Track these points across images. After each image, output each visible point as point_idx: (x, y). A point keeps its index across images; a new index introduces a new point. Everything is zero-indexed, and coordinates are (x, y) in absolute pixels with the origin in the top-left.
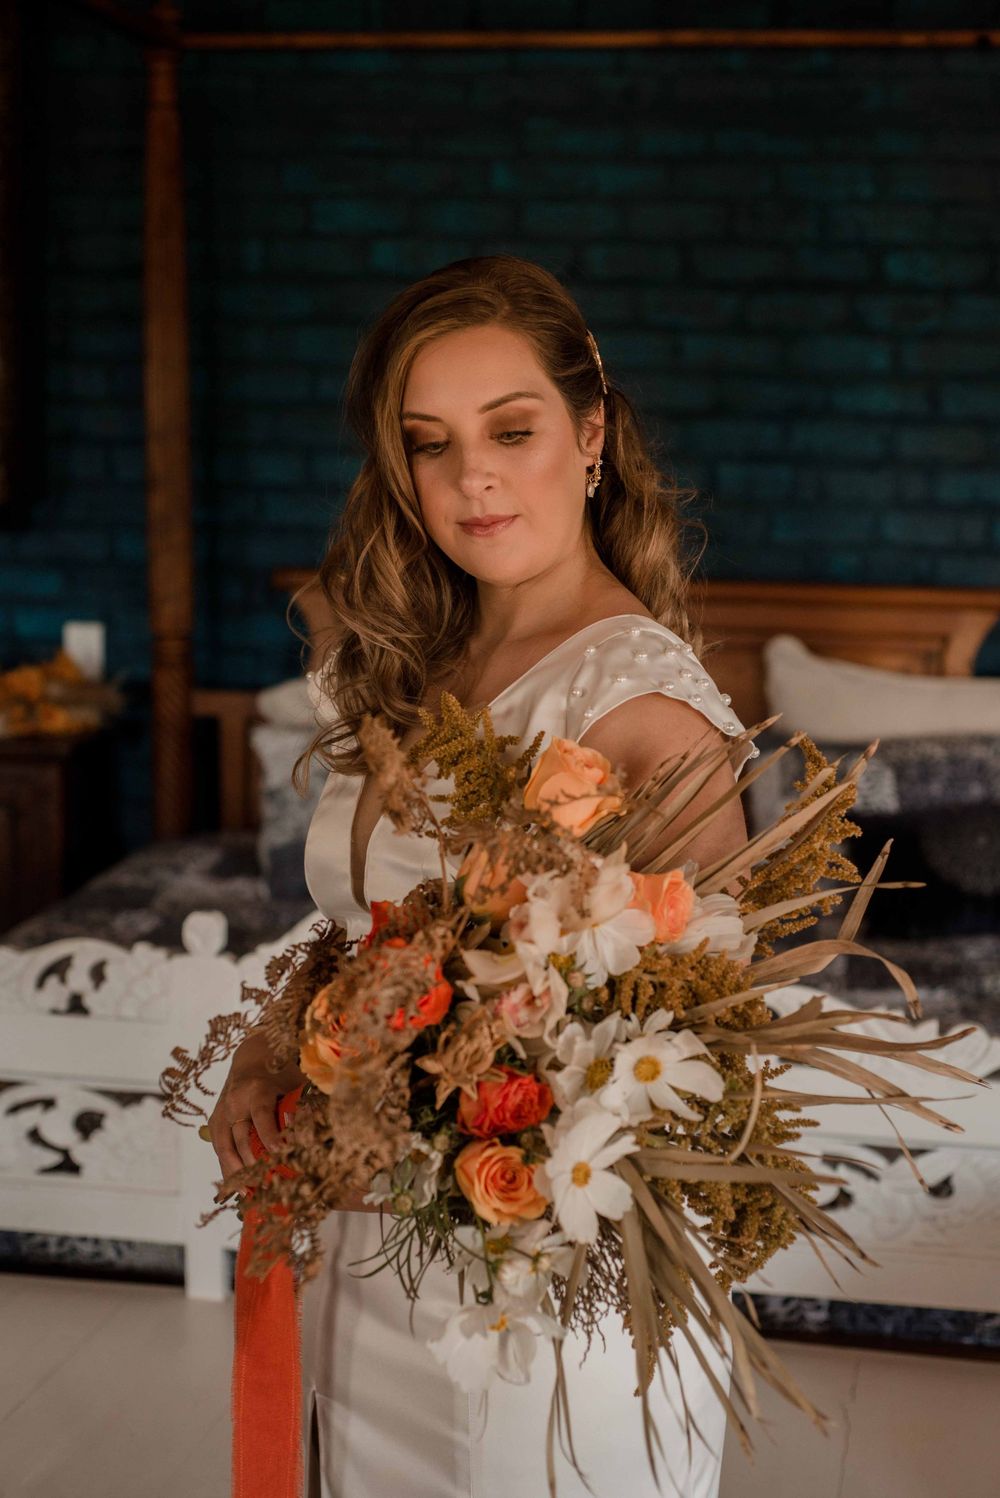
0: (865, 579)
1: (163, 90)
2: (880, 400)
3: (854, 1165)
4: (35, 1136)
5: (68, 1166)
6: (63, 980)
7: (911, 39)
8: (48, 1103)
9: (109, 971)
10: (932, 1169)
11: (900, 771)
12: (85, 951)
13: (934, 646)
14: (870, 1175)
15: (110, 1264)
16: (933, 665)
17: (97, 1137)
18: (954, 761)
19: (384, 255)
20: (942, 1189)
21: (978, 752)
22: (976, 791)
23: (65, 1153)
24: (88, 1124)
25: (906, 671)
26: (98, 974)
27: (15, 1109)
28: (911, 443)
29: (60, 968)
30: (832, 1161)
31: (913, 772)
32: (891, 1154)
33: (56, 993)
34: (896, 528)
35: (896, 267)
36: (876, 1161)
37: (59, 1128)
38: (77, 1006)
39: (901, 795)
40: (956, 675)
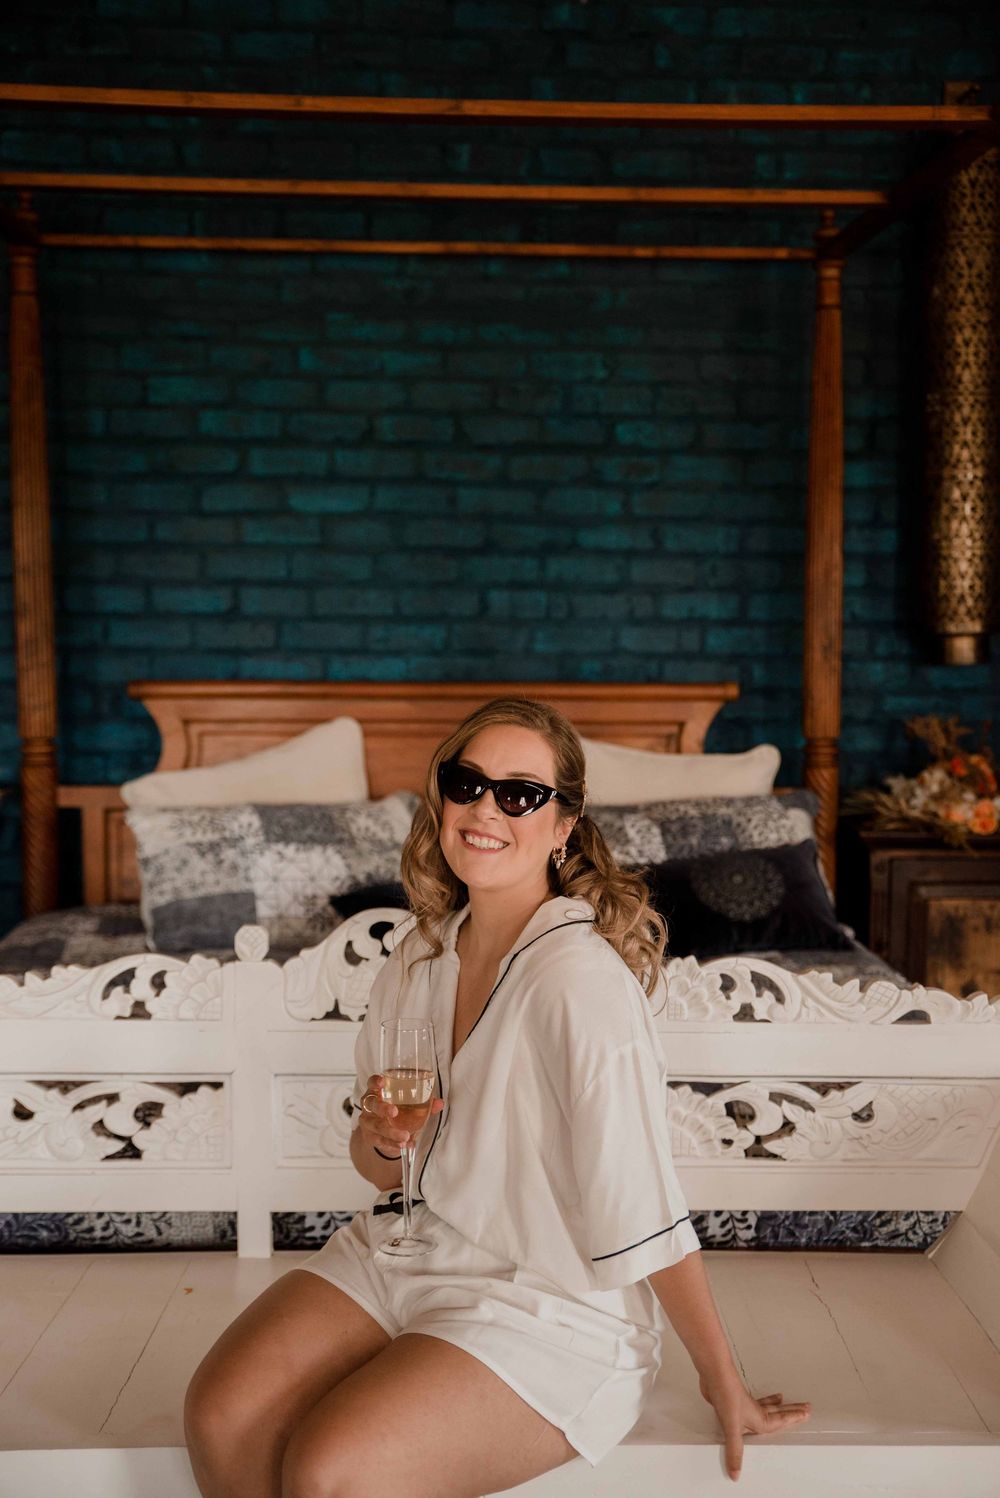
0: (607, 678)
1: (24, 281)
2: (614, 538)
3: (792, 1100)
4: (100, 1126)
5: (131, 1151)
6: (127, 991)
7: (641, 252)
8: (112, 1098)
9: (168, 979)
10: (855, 1099)
11: (665, 827)
12: (147, 964)
13: (674, 729)
14: (807, 1107)
15: (151, 1241)
16: (673, 744)
17: (157, 1124)
18: (704, 817)
19: (210, 422)
20: (863, 1116)
21: (723, 811)
22: (725, 842)
23: (128, 1140)
24: (148, 1113)
25: (651, 749)
26: (158, 982)
27: (80, 1106)
28: (639, 571)
29: (125, 979)
30: (777, 1098)
31: (674, 828)
32: (823, 1089)
33: (120, 1001)
34: (631, 639)
35: (624, 433)
36: (811, 1096)
37: (121, 1120)
38: (139, 1011)
39: (668, 847)
40: (692, 752)
